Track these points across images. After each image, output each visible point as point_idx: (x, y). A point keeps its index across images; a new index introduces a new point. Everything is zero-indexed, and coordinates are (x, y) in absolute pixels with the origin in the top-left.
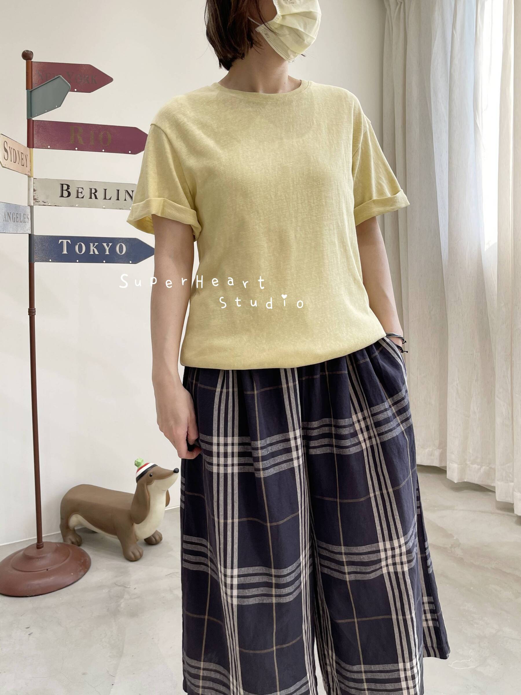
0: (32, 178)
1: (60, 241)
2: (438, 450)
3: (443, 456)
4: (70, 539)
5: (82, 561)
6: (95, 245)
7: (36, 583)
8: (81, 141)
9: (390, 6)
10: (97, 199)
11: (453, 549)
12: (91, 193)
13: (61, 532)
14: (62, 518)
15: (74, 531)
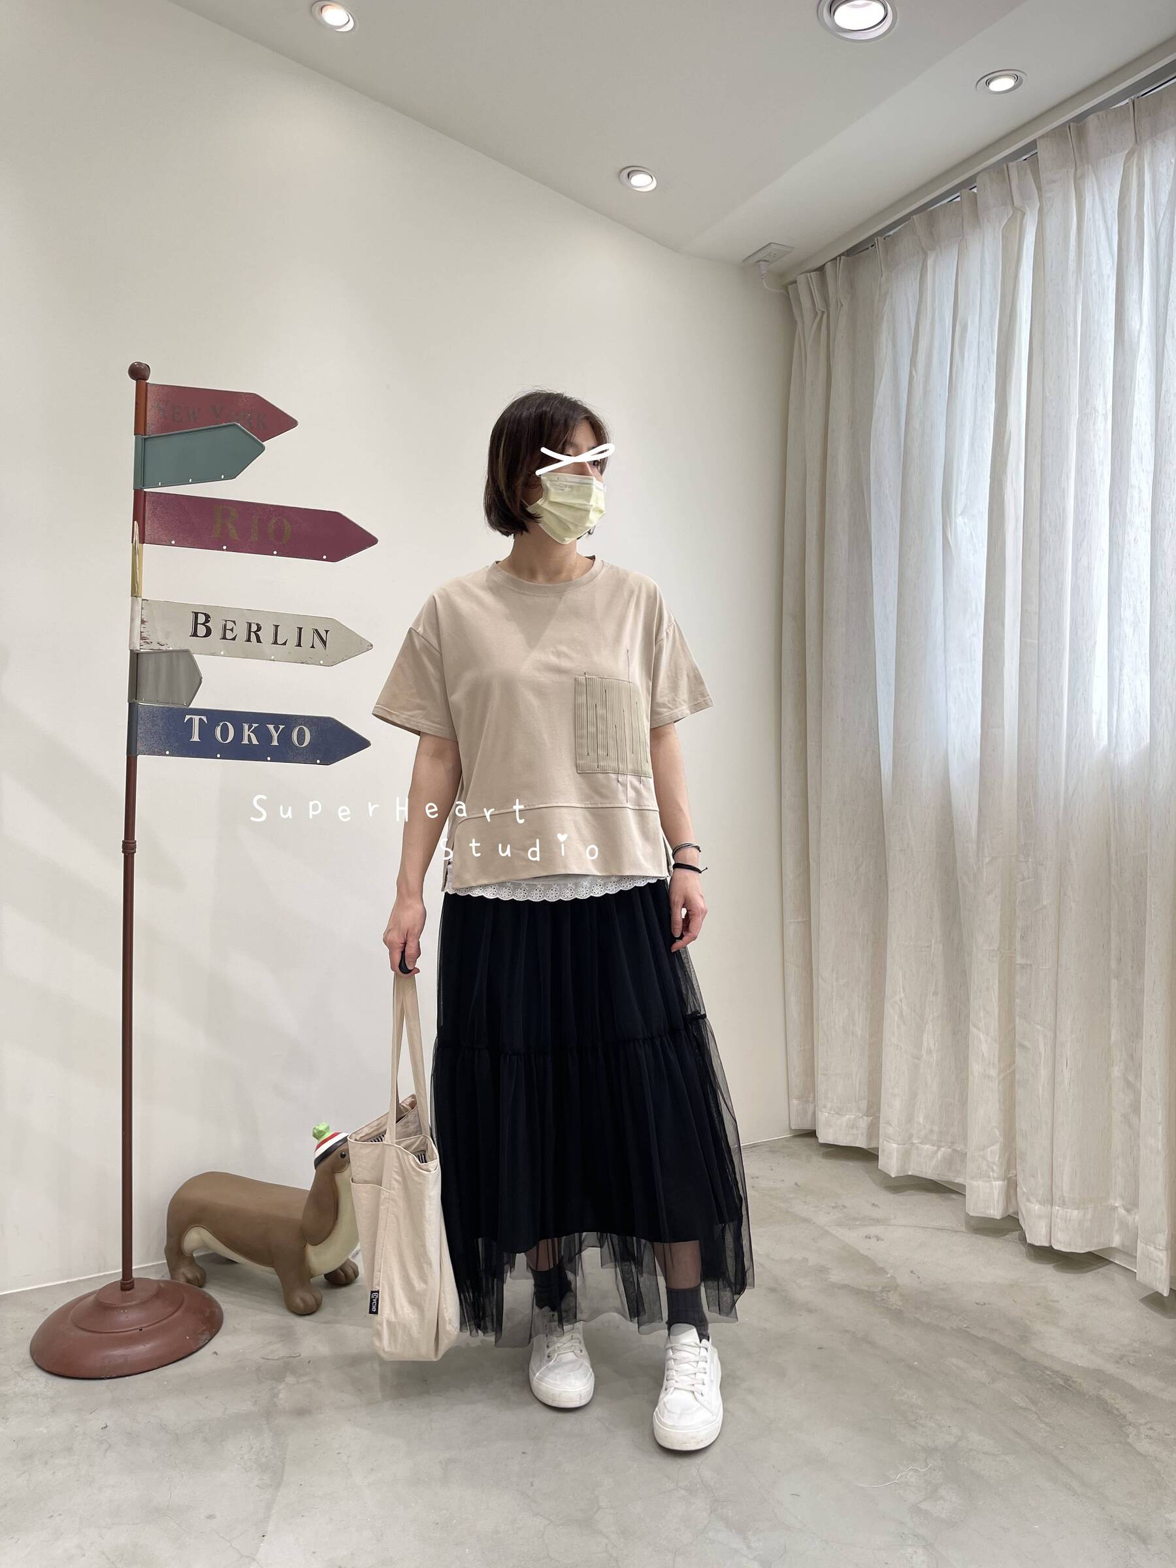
0: (140, 599)
2: (865, 1117)
3: (873, 1130)
4: (183, 1274)
5: (207, 1315)
6: (253, 728)
7: (119, 1353)
8: (233, 534)
9: (802, 316)
10: (261, 642)
11: (884, 1295)
12: (250, 631)
13: (167, 1260)
14: (169, 1235)
15: (192, 1260)
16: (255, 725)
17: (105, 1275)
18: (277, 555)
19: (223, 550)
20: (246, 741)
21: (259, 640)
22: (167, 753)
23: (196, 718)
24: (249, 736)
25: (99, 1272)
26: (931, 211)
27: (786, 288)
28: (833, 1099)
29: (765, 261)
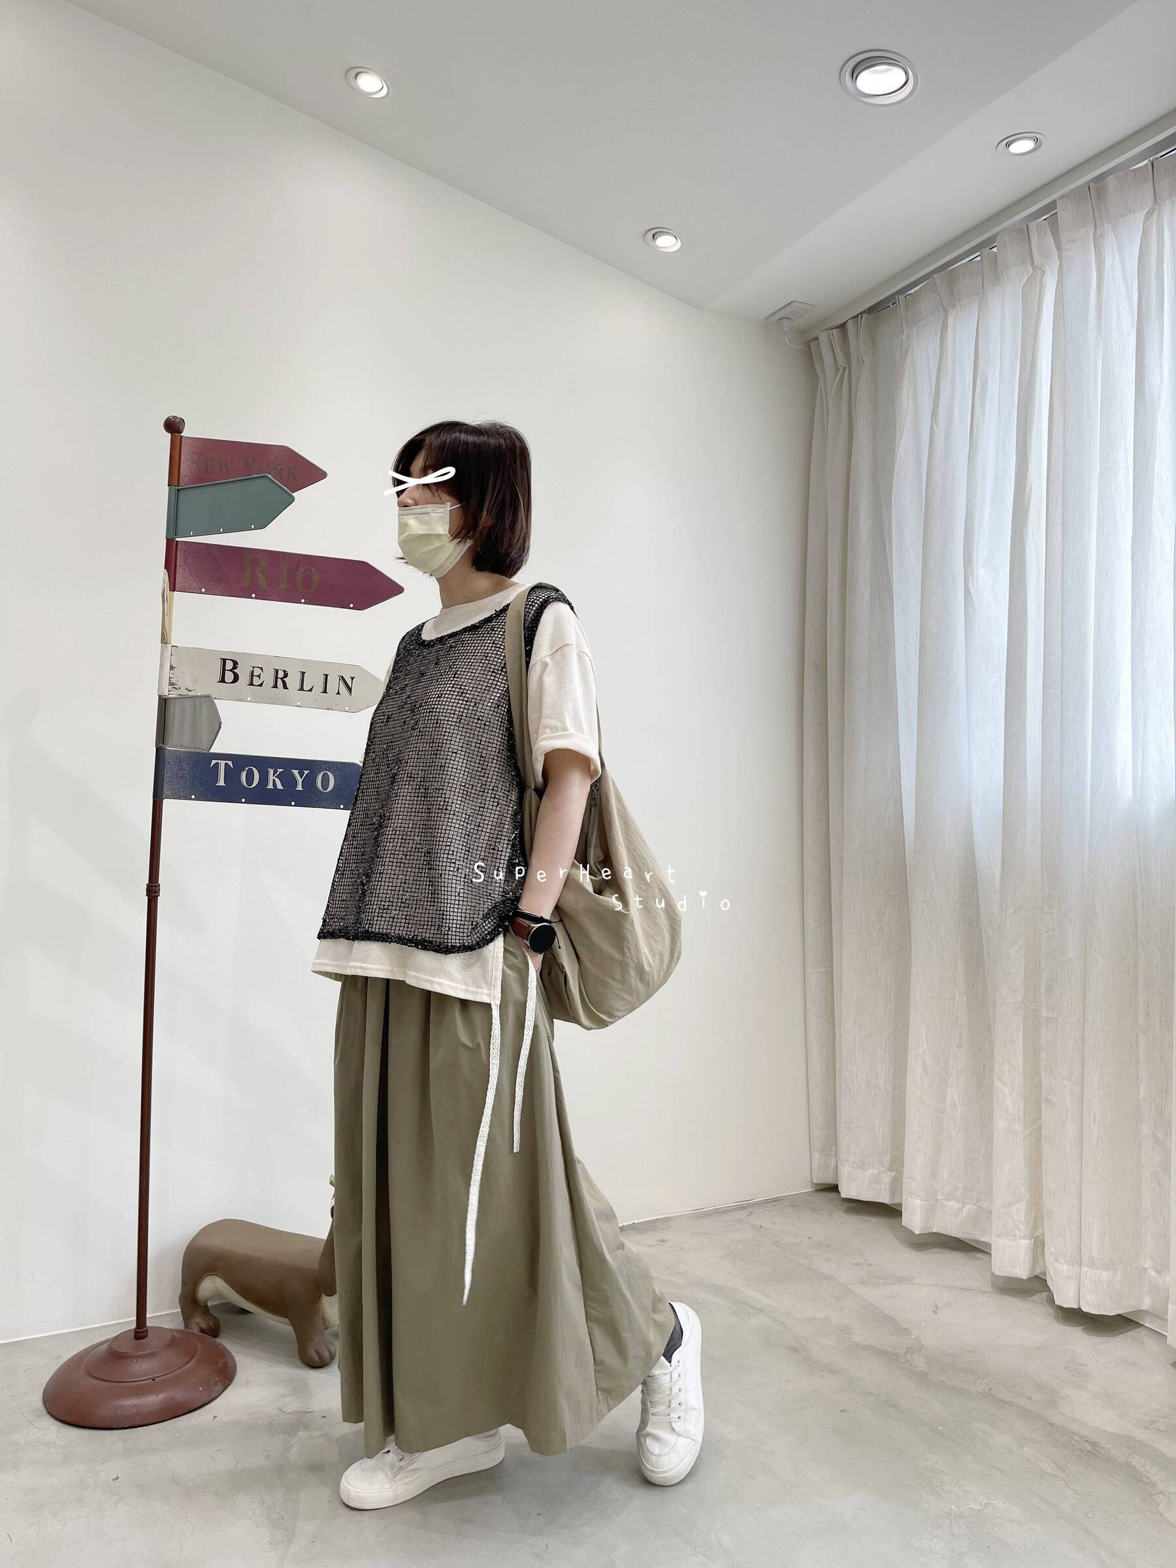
0: (169, 646)
1: (214, 762)
2: (888, 1172)
3: (896, 1185)
4: (197, 1323)
5: (221, 1365)
6: (278, 773)
7: (131, 1403)
8: (262, 581)
9: (824, 372)
10: (287, 689)
11: (909, 1356)
12: (277, 678)
13: (182, 1309)
14: (184, 1283)
15: (206, 1309)
16: (280, 770)
17: (118, 1323)
18: (304, 603)
19: (252, 598)
20: (270, 786)
21: (285, 687)
22: (193, 797)
23: (222, 763)
24: (274, 781)
25: (114, 1320)
26: (951, 270)
27: (808, 344)
28: (856, 1154)
29: (788, 318)
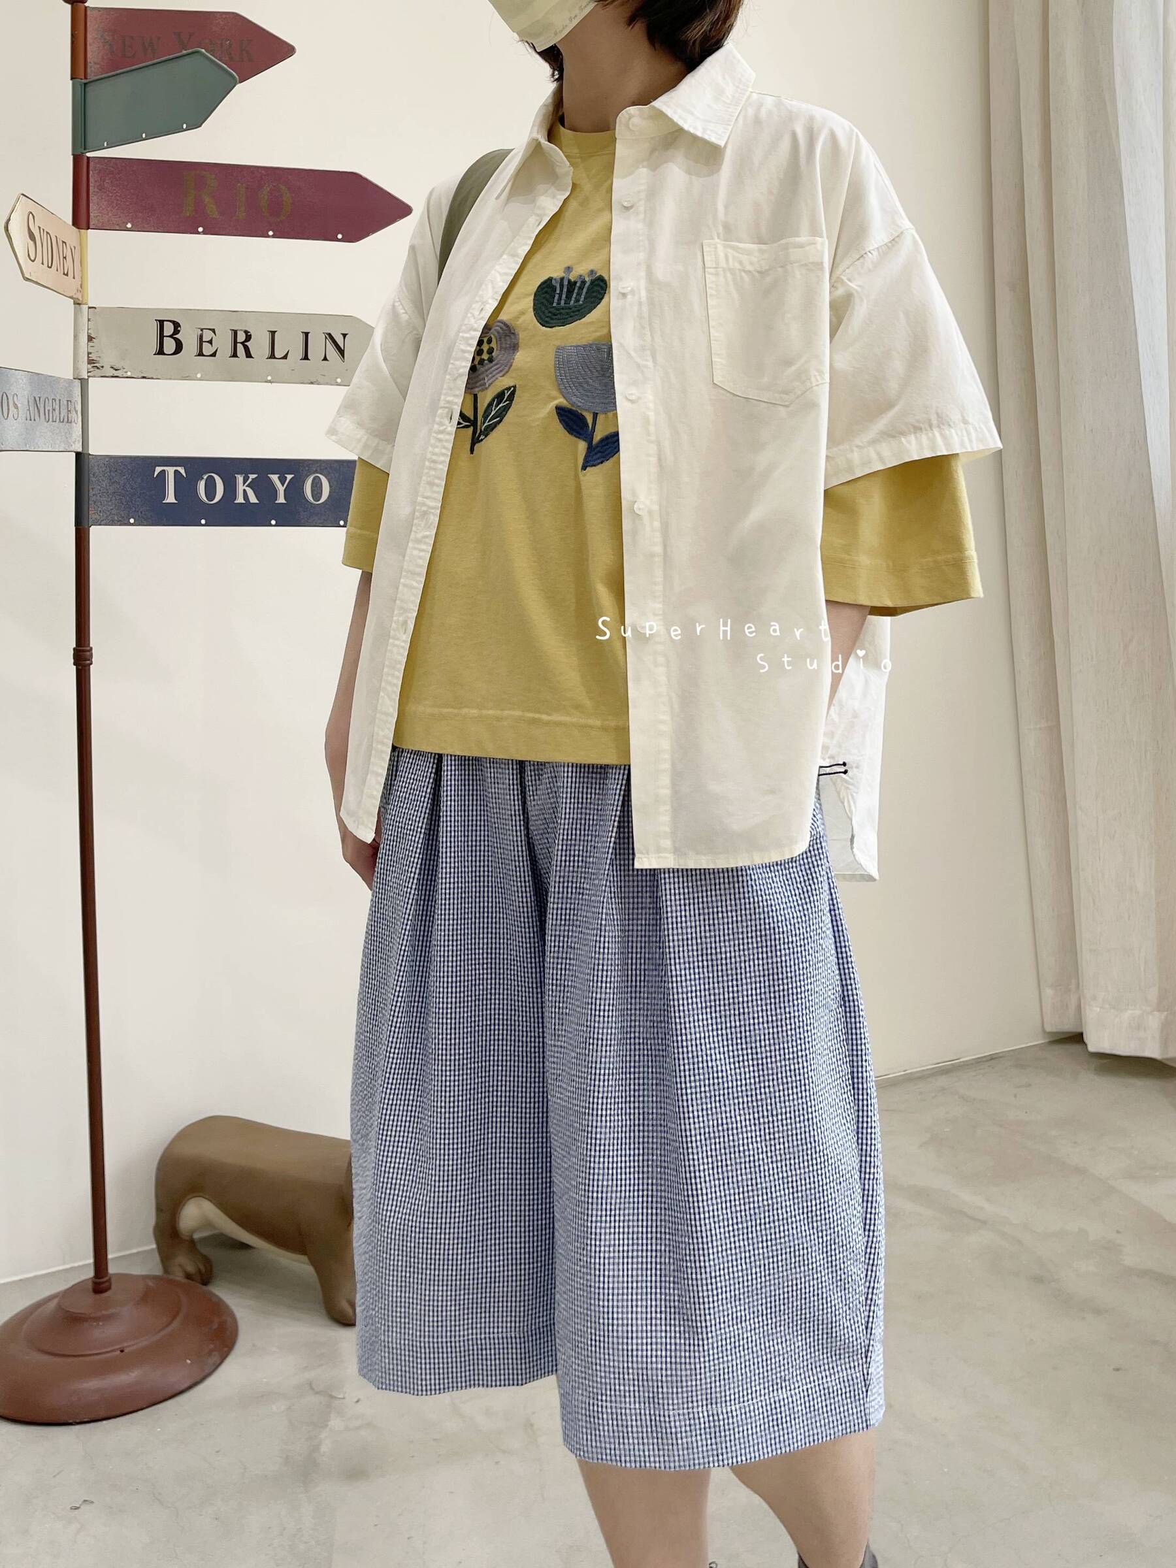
0: (85, 308)
1: (158, 469)
4: (180, 1265)
5: (215, 1326)
6: (250, 480)
7: (92, 1386)
10: (250, 356)
12: (235, 342)
13: (157, 1245)
14: (159, 1210)
15: (192, 1245)
16: (252, 476)
17: (72, 1268)
18: (273, 237)
19: (198, 233)
20: (240, 499)
22: (132, 521)
23: (170, 471)
24: (245, 492)
28: (1107, 987)
